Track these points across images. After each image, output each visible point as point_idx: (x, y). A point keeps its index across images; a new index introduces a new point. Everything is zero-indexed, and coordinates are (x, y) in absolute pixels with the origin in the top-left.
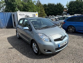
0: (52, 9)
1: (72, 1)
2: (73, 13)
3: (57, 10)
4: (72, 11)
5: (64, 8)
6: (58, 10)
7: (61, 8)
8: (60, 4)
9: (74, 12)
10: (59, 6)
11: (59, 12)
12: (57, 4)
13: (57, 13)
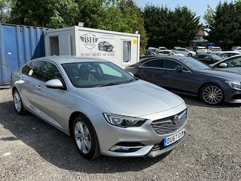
0: (159, 26)
1: (225, 4)
2: (230, 42)
3: (175, 30)
4: (227, 37)
5: (200, 24)
6: (180, 30)
7: (188, 24)
8: (185, 9)
9: (231, 40)
10: (183, 18)
11: (182, 37)
12: (178, 11)
13: (176, 38)
